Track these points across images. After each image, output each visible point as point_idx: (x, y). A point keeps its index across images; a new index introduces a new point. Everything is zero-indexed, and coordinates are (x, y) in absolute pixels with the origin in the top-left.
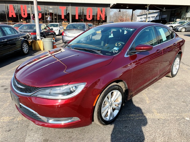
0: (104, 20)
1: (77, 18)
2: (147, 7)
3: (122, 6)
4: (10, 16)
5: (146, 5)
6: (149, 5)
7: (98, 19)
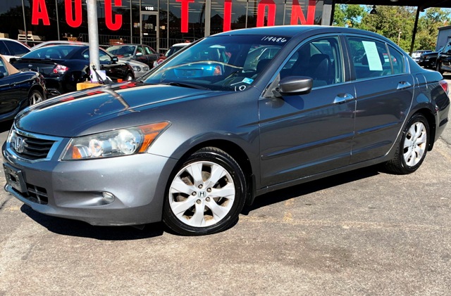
4: (35, 22)
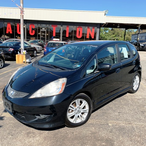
0: (93, 38)
1: (67, 36)
2: (138, 27)
3: (114, 25)
5: (138, 25)
6: (140, 25)
7: (88, 37)
